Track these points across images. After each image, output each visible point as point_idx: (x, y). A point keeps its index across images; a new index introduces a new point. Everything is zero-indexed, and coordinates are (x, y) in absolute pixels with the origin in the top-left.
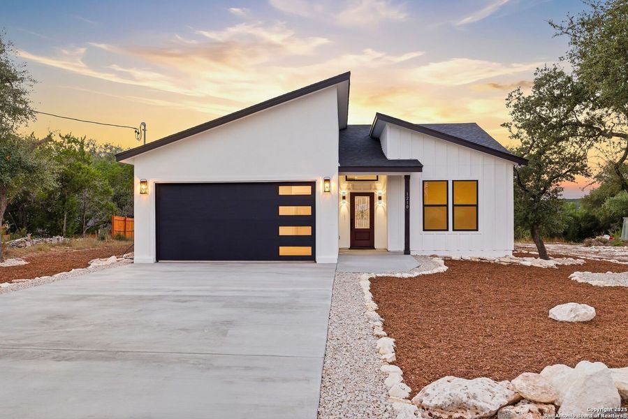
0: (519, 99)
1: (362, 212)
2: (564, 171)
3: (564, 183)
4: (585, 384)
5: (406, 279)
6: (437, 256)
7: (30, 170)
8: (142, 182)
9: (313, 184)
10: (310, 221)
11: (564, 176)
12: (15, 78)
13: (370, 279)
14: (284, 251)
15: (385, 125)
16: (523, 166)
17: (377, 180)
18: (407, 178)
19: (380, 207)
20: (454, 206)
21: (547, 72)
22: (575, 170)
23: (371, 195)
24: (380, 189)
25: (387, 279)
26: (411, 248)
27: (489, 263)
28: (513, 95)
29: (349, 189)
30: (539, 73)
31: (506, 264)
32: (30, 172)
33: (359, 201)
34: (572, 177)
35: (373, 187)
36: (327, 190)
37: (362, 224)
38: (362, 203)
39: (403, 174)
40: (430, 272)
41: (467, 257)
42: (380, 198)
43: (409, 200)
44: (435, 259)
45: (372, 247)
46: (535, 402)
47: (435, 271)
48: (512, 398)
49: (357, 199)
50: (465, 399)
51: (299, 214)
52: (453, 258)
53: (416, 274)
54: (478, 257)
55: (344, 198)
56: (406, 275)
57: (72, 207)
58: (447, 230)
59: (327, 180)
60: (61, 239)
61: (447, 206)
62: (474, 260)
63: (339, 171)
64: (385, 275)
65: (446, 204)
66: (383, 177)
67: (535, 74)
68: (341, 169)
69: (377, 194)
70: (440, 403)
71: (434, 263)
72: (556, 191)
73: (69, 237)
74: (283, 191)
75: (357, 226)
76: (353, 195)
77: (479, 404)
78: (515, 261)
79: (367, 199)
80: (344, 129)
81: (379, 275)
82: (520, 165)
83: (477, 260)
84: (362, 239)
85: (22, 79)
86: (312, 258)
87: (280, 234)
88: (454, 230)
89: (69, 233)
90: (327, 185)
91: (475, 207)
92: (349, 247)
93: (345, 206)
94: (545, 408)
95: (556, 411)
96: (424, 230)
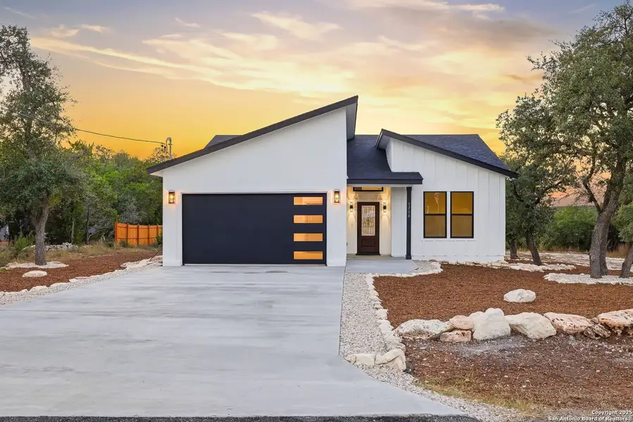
0: (507, 120)
1: (368, 221)
2: (556, 183)
3: (557, 194)
4: (488, 319)
5: (404, 278)
6: (435, 261)
7: (73, 181)
8: (170, 193)
9: (324, 195)
10: (321, 228)
11: (556, 186)
12: (58, 99)
13: (375, 278)
14: (298, 255)
15: (389, 140)
16: (513, 179)
17: (382, 191)
18: (409, 190)
19: (385, 215)
20: (451, 215)
21: (526, 100)
22: (565, 182)
23: (377, 205)
24: (385, 199)
25: (389, 278)
26: (412, 253)
27: (482, 267)
28: (502, 116)
29: (356, 199)
30: (521, 101)
31: (496, 268)
32: (72, 183)
33: (366, 210)
34: (563, 188)
35: (378, 197)
36: (337, 201)
37: (369, 231)
38: (369, 212)
39: (406, 186)
40: (426, 273)
41: (462, 262)
42: (385, 208)
43: (410, 210)
44: (433, 263)
45: (377, 253)
46: (461, 330)
47: (431, 272)
48: (449, 328)
49: (363, 208)
50: (422, 328)
51: (308, 222)
52: (450, 263)
53: (414, 274)
54: (473, 261)
55: (351, 207)
56: (405, 275)
57: (80, 214)
58: (446, 237)
59: (337, 192)
60: (70, 245)
61: (446, 215)
62: (468, 264)
63: (348, 183)
64: (387, 275)
65: (444, 213)
66: (388, 188)
67: (517, 102)
68: (349, 182)
69: (382, 203)
70: (408, 331)
71: (431, 266)
72: (549, 201)
73: (77, 244)
74: (298, 201)
75: (363, 234)
76: (360, 205)
77: (429, 331)
78: (505, 265)
79: (373, 207)
80: (352, 140)
81: (381, 275)
82: (511, 178)
83: (472, 265)
84: (368, 246)
85: (64, 100)
86: (323, 262)
87: (295, 240)
88: (451, 237)
89: (77, 240)
90: (337, 196)
91: (471, 217)
92: (356, 252)
93: (353, 214)
94: (466, 332)
95: (472, 334)
96: (425, 237)
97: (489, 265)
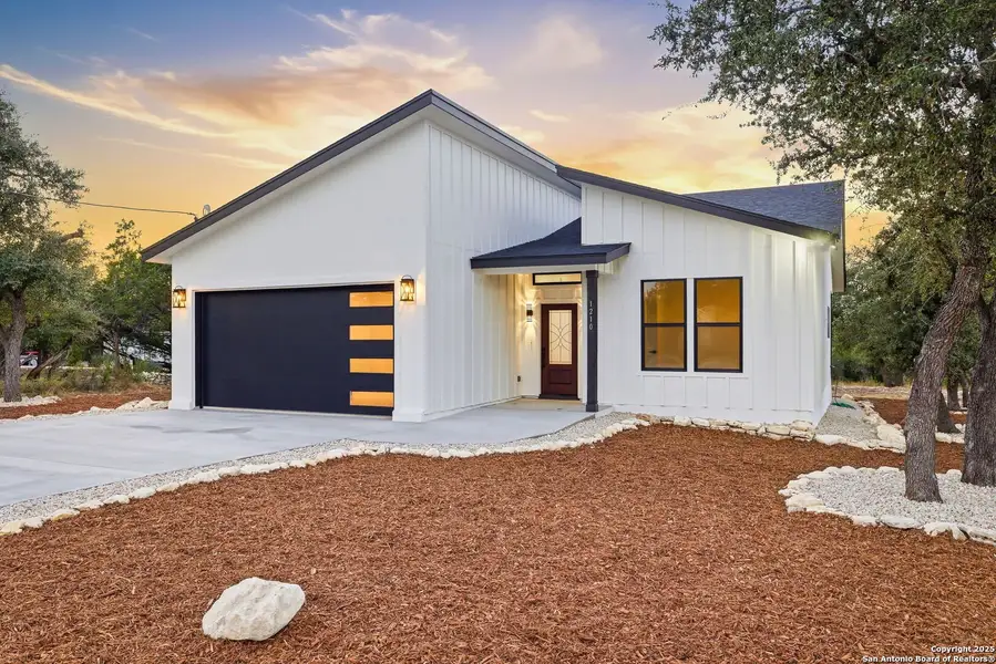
1: (560, 337)
6: (645, 417)
8: (180, 291)
14: (358, 398)
18: (592, 277)
20: (697, 325)
23: (573, 309)
29: (538, 298)
33: (555, 318)
35: (575, 295)
36: (405, 297)
37: (561, 355)
38: (561, 322)
43: (594, 315)
45: (575, 395)
49: (552, 314)
52: (676, 422)
55: (530, 313)
58: (685, 369)
59: (409, 281)
61: (685, 325)
62: (713, 426)
65: (683, 321)
74: (356, 300)
75: (552, 361)
76: (546, 310)
79: (568, 314)
83: (722, 428)
84: (559, 383)
87: (352, 371)
88: (696, 369)
90: (406, 288)
91: (738, 328)
92: (538, 392)
93: (531, 328)
96: (643, 368)
97: (762, 430)
